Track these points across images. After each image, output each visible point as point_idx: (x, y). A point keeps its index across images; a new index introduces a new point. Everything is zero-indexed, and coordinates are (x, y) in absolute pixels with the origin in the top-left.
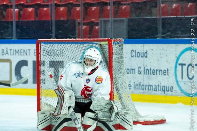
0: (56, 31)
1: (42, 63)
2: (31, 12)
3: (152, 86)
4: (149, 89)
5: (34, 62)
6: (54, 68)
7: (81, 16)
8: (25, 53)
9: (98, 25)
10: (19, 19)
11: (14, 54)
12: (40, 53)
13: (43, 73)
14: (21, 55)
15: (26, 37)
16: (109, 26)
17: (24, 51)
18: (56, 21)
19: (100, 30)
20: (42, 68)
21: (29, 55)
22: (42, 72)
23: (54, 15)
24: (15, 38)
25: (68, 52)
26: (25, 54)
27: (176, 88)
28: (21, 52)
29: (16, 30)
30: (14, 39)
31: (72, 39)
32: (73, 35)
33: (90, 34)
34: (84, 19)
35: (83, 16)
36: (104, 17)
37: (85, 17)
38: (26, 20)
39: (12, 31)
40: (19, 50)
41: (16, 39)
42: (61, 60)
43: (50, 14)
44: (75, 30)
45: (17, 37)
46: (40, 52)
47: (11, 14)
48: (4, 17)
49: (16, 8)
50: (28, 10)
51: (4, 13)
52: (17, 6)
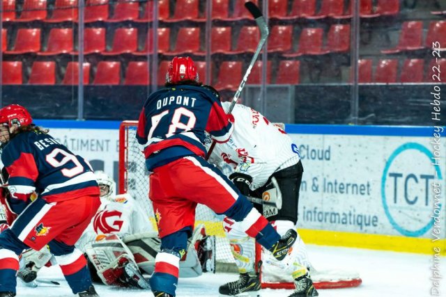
1: (130, 167)
2: (113, 70)
3: (338, 214)
4: (333, 220)
5: (115, 163)
7: (206, 78)
8: (100, 145)
10: (90, 82)
11: (80, 148)
12: (125, 148)
13: (131, 186)
14: (92, 150)
15: (102, 115)
16: (259, 99)
17: (98, 142)
20: (129, 175)
21: (107, 150)
22: (129, 183)
23: (155, 76)
24: (82, 116)
26: (99, 149)
27: (383, 219)
28: (92, 145)
29: (84, 103)
30: (80, 119)
34: (213, 84)
35: (210, 79)
37: (215, 80)
38: (104, 84)
39: (76, 104)
40: (87, 142)
41: (83, 120)
43: (148, 75)
45: (86, 116)
46: (126, 145)
47: (76, 71)
48: (62, 77)
49: (85, 62)
50: (106, 65)
51: (63, 71)
52: (87, 58)
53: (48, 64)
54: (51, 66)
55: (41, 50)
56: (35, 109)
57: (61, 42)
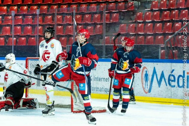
2: (24, 40)
3: (99, 88)
4: (97, 90)
15: (20, 56)
23: (38, 42)
36: (69, 44)
38: (21, 45)
43: (35, 42)
46: (28, 66)
47: (11, 41)
49: (14, 38)
50: (21, 39)
51: (7, 41)
52: (15, 36)
54: (3, 39)
57: (6, 31)
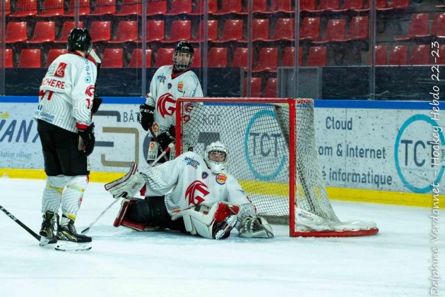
0: (208, 86)
2: (171, 54)
3: (358, 174)
4: (355, 179)
6: (204, 142)
7: (248, 62)
9: (275, 77)
10: (152, 65)
16: (292, 79)
18: (209, 69)
19: (277, 84)
23: (205, 59)
25: (226, 118)
27: (396, 179)
29: (147, 83)
31: (233, 98)
32: (235, 92)
33: (262, 90)
34: (253, 67)
35: (251, 62)
36: (285, 64)
37: (255, 63)
39: (140, 83)
42: (216, 131)
43: (200, 59)
44: (239, 84)
47: (140, 56)
48: (128, 62)
49: (147, 49)
50: (165, 51)
51: (130, 56)
52: (149, 45)
53: (117, 51)
54: (119, 52)
55: (111, 39)
56: (106, 88)
57: (127, 32)
